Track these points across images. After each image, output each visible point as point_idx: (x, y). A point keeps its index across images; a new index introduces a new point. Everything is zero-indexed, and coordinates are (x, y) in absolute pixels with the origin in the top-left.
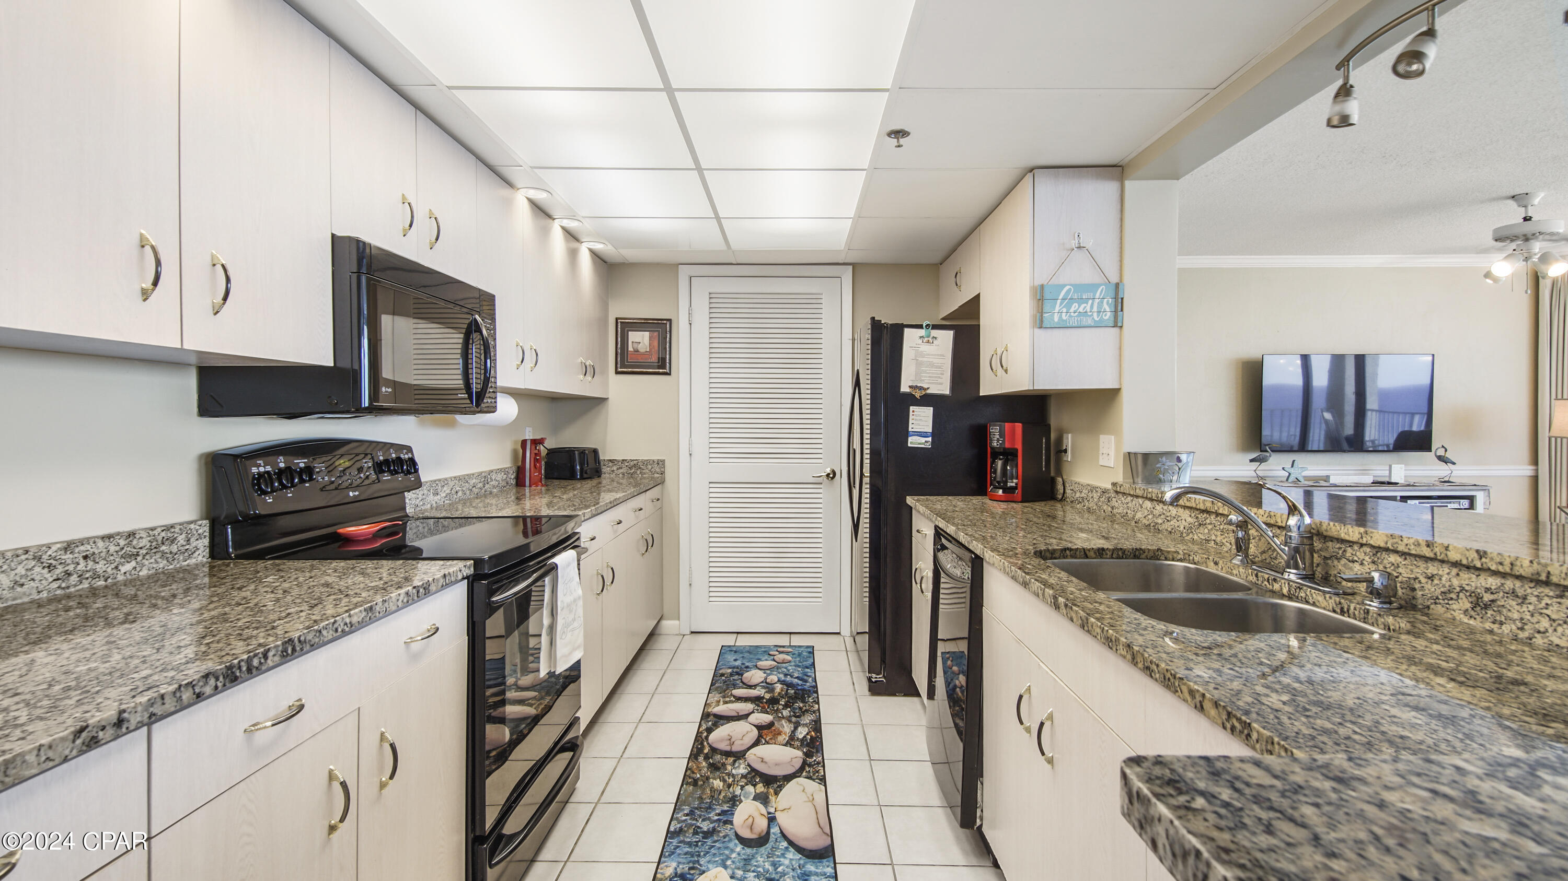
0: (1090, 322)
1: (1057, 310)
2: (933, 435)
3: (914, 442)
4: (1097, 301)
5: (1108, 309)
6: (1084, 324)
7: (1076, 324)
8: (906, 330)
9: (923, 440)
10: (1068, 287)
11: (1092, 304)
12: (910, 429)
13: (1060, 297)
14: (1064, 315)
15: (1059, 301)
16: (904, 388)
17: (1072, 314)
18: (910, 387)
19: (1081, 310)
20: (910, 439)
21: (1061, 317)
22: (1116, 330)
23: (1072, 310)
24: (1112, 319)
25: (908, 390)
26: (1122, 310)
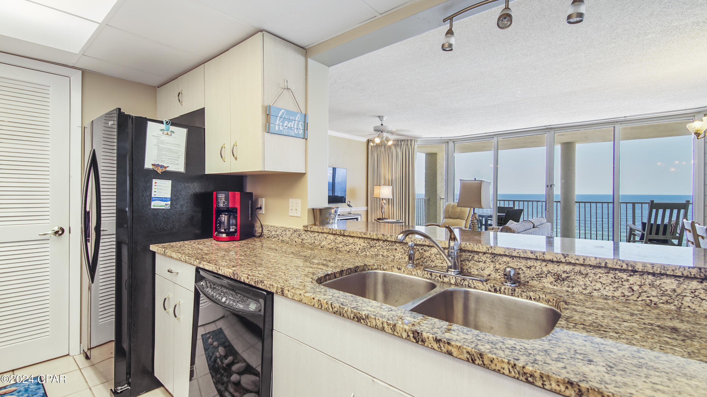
0: (293, 134)
1: (277, 123)
2: (171, 200)
3: (155, 205)
4: (296, 122)
5: (301, 128)
6: (290, 134)
7: (286, 134)
8: (149, 123)
9: (164, 203)
10: (283, 111)
11: (294, 123)
12: (153, 196)
13: (279, 116)
14: (281, 127)
15: (278, 118)
16: (148, 165)
17: (285, 127)
18: (153, 165)
19: (289, 125)
20: (153, 203)
21: (279, 128)
22: (304, 140)
23: (285, 125)
24: (303, 134)
25: (151, 167)
26: (307, 130)
